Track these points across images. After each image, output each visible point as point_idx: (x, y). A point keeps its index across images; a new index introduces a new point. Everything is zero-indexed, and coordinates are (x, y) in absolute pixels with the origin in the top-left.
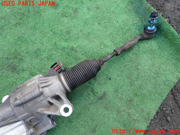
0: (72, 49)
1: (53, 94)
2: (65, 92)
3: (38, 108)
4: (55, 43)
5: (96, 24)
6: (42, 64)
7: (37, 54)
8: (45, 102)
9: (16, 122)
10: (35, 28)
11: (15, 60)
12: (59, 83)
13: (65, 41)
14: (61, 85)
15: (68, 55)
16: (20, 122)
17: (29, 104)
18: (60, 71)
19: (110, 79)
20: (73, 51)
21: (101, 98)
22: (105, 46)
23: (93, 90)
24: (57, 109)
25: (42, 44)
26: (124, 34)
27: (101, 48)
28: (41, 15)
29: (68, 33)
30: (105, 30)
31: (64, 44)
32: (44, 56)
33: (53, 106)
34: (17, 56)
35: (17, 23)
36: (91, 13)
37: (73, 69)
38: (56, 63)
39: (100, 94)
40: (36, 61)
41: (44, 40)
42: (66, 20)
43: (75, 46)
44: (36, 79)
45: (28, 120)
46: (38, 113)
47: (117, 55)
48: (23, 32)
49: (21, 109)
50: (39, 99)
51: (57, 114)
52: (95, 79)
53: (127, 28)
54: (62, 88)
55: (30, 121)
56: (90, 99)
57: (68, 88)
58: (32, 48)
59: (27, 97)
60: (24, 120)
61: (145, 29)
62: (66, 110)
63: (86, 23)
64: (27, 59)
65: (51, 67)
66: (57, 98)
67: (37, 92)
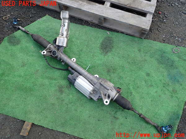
0: (131, 93)
1: (110, 94)
2: (112, 98)
3: (102, 91)
4: (130, 84)
5: (151, 99)
6: (116, 82)
7: (120, 78)
8: (105, 93)
9: (93, 85)
10: (131, 71)
11: (113, 70)
12: (115, 95)
13: (133, 88)
14: (114, 95)
15: (127, 92)
16: (93, 87)
17: (102, 87)
18: (118, 92)
19: (126, 118)
20: (130, 94)
21: (115, 117)
22: (142, 109)
23: (117, 112)
24: (105, 98)
25: (126, 78)
26: (154, 116)
27: (139, 107)
28: (139, 70)
29: (138, 87)
30: (150, 105)
31: (131, 88)
32: (121, 81)
33: (105, 96)
34: (115, 70)
35: (129, 62)
36: (155, 94)
37: (123, 98)
38: (121, 89)
39: (116, 116)
40: (116, 79)
41: (128, 78)
42: (143, 83)
43: (133, 94)
44: (112, 85)
45: (95, 89)
46: (100, 92)
47: (140, 116)
48: (127, 67)
49: (99, 85)
50: (106, 90)
51: (104, 99)
52: (123, 110)
53: (158, 117)
54: (113, 96)
55: (95, 90)
56: (112, 112)
57: (114, 99)
58: (121, 74)
59: (105, 86)
60: (95, 88)
61: (162, 127)
62: (107, 102)
63: (148, 94)
64: (116, 75)
65: (118, 88)
66: (109, 97)
67: (108, 88)
